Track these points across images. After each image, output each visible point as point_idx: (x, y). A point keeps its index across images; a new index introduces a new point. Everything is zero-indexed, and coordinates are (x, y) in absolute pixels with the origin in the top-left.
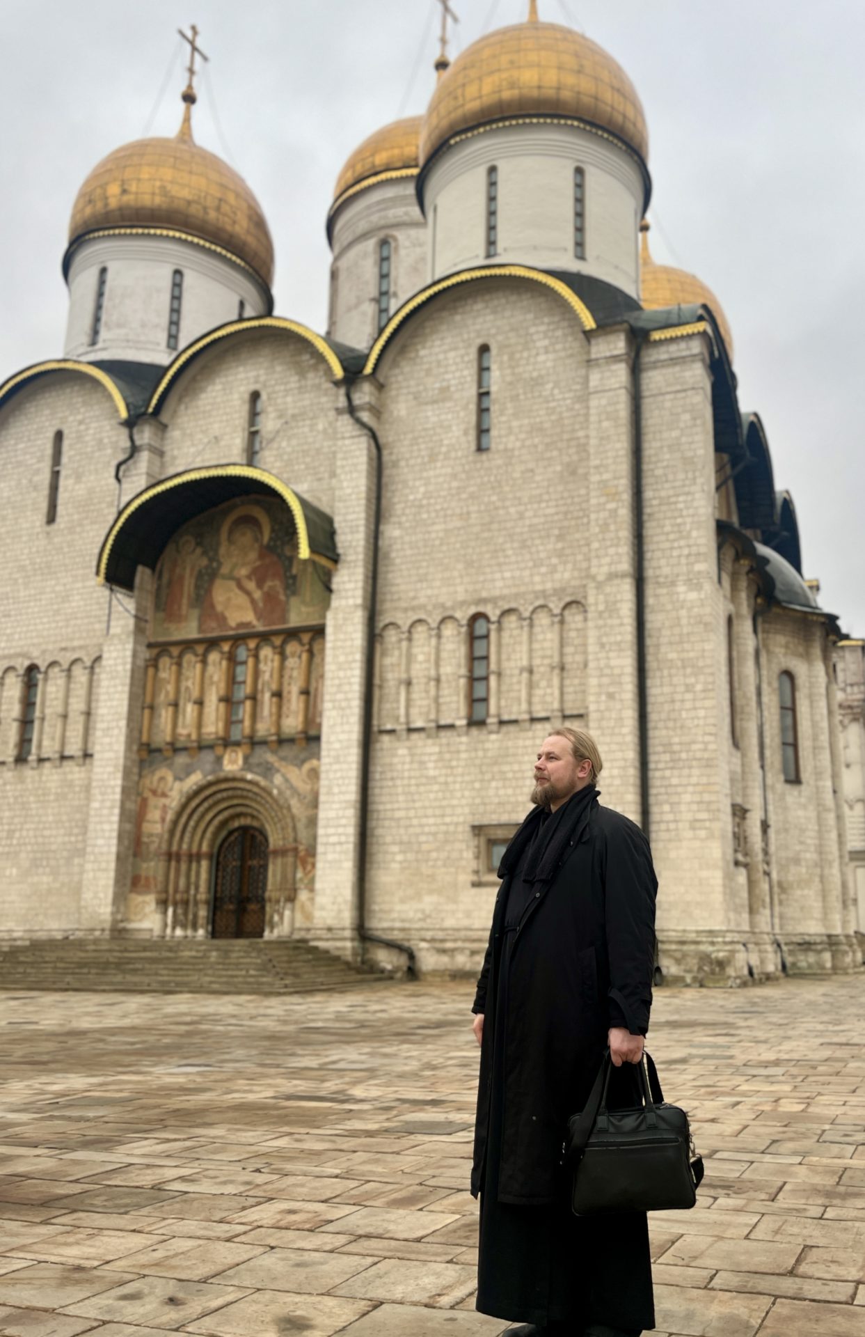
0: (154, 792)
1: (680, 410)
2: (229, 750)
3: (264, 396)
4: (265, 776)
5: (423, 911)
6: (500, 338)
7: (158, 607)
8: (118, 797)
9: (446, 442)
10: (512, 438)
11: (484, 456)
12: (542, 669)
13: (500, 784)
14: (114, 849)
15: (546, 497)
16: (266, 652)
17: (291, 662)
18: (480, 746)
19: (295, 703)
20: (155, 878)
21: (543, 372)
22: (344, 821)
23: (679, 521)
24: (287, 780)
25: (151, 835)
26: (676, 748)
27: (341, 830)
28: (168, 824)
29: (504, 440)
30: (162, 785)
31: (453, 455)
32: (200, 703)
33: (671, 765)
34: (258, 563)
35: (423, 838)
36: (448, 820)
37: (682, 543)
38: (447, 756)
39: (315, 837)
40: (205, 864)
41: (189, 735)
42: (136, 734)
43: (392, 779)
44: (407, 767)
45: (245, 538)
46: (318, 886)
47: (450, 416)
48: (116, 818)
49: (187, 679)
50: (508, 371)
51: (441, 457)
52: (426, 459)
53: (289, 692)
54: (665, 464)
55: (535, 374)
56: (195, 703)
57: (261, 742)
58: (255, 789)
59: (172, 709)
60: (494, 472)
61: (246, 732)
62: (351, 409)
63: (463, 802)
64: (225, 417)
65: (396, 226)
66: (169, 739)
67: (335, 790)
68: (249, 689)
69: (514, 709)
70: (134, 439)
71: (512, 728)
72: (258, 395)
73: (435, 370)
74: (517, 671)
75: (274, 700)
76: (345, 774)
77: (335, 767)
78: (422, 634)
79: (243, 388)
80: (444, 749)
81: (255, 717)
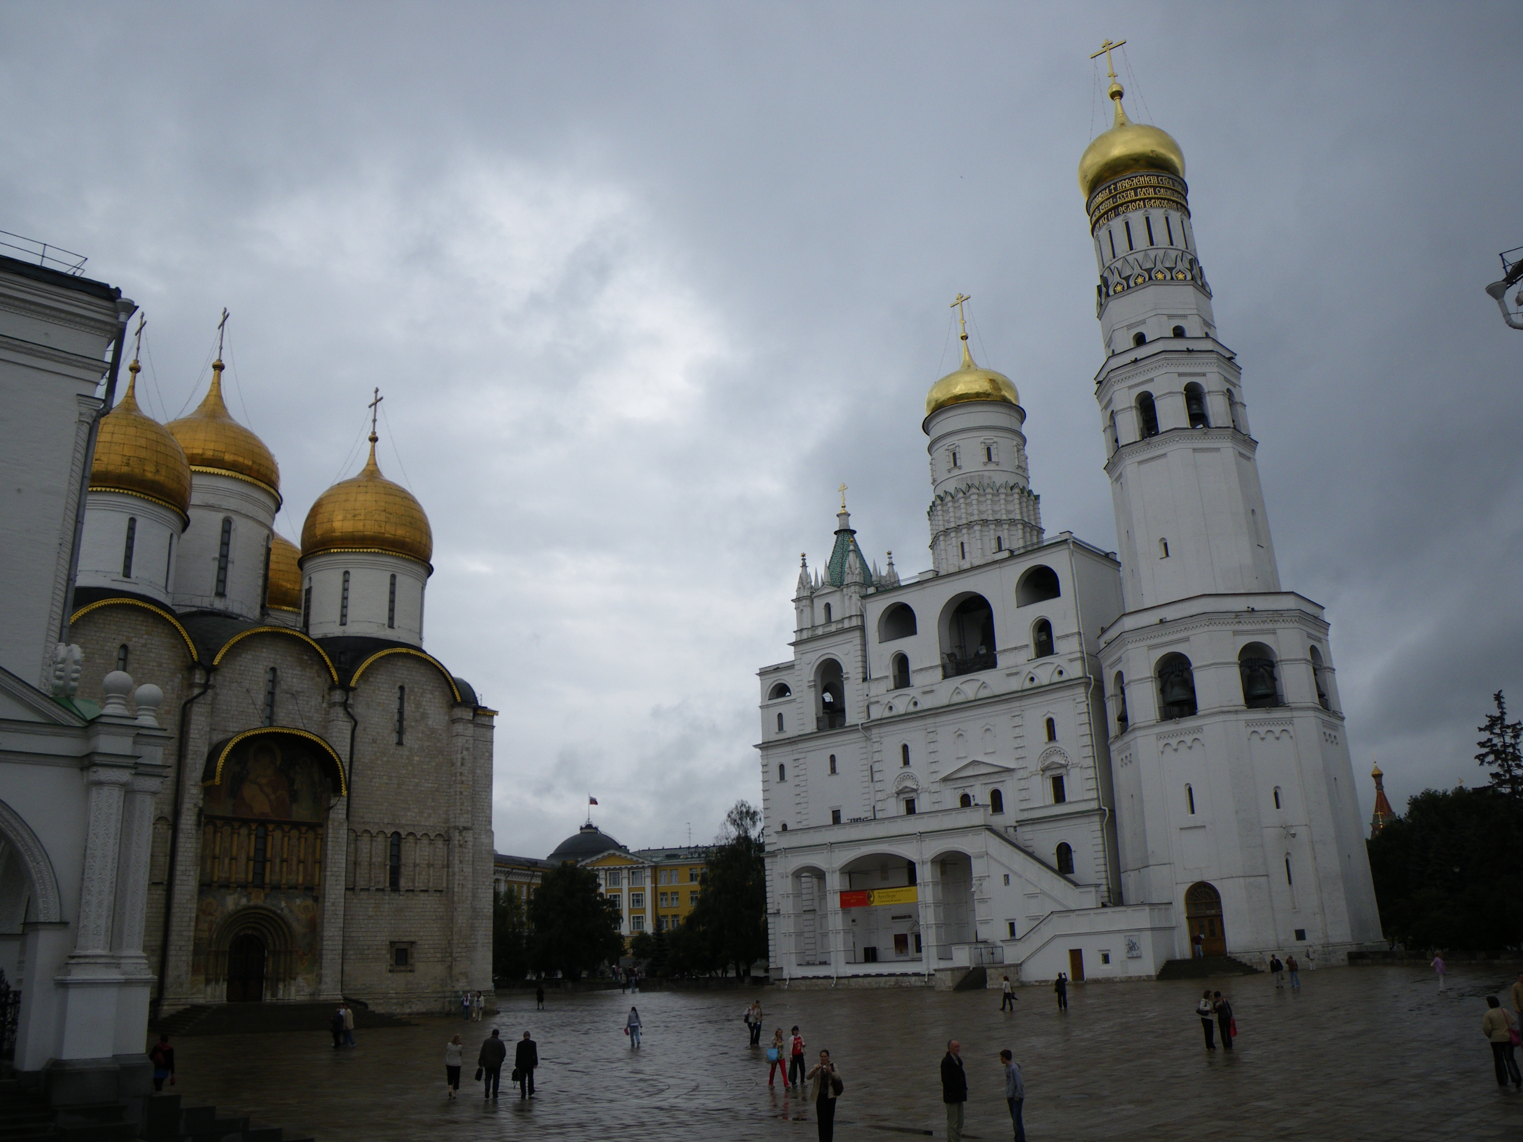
0: (204, 912)
2: (255, 890)
3: (279, 673)
4: (278, 908)
6: (410, 685)
10: (414, 741)
11: (400, 748)
12: (423, 866)
13: (403, 922)
16: (279, 833)
17: (293, 842)
18: (395, 902)
19: (295, 866)
20: (205, 966)
22: (336, 940)
24: (291, 911)
25: (201, 939)
27: (335, 943)
28: (214, 933)
29: (410, 741)
30: (209, 908)
31: (385, 742)
32: (235, 859)
34: (273, 778)
36: (378, 938)
38: (380, 905)
45: (265, 760)
46: (324, 972)
48: (192, 928)
49: (225, 842)
51: (379, 742)
53: (292, 860)
57: (276, 887)
58: (271, 915)
59: (217, 860)
60: (404, 757)
61: (267, 880)
62: (345, 705)
63: (386, 930)
64: (253, 678)
65: (235, 512)
66: (215, 879)
67: (333, 921)
68: (269, 855)
69: (411, 884)
70: (208, 680)
71: (410, 894)
72: (273, 670)
73: (377, 692)
74: (412, 865)
75: (285, 864)
76: (338, 913)
77: (332, 908)
78: (366, 838)
79: (265, 663)
80: (377, 902)
81: (271, 871)
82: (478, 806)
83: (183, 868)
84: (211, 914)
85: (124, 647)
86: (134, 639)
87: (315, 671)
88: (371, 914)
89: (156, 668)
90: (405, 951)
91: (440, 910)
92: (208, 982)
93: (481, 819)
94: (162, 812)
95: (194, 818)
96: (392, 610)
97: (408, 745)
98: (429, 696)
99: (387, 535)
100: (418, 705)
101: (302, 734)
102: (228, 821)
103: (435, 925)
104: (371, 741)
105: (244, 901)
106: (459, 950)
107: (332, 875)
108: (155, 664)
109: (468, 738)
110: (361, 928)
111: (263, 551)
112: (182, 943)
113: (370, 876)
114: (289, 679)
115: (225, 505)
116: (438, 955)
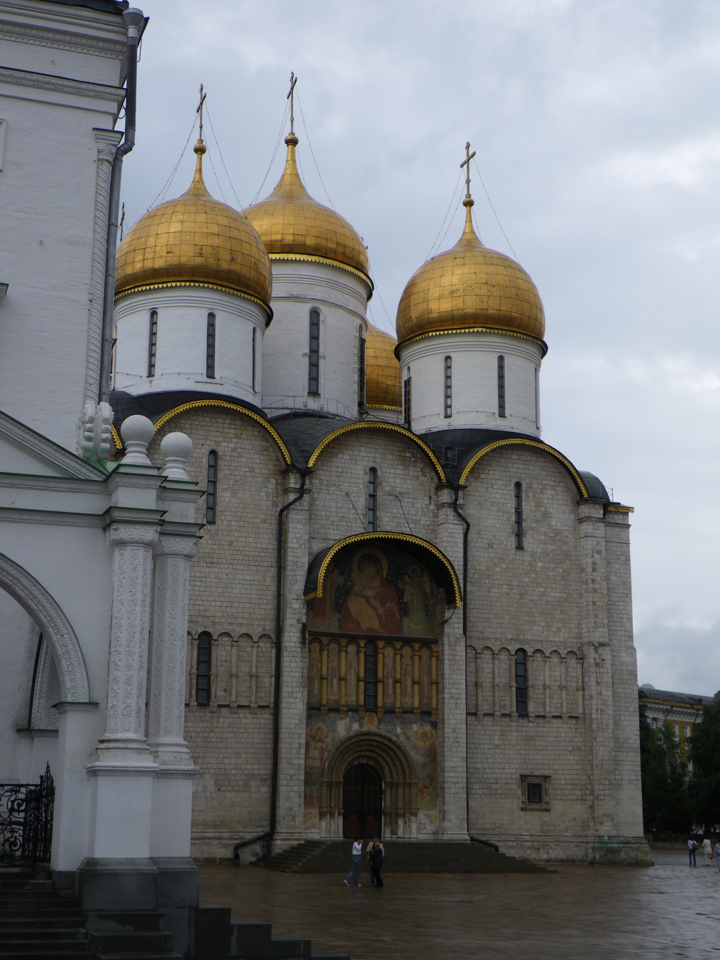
0: (314, 738)
2: (368, 714)
3: (380, 473)
4: (394, 734)
6: (527, 481)
8: (303, 741)
9: (497, 537)
10: (535, 545)
11: (520, 553)
12: (555, 688)
13: (535, 752)
14: (303, 778)
16: (390, 651)
17: (406, 661)
18: (524, 729)
19: (410, 688)
20: (318, 797)
22: (460, 769)
24: (408, 738)
25: (313, 768)
27: (459, 774)
28: (326, 761)
29: (530, 545)
30: (319, 734)
31: (502, 547)
32: (345, 680)
34: (380, 589)
35: (493, 781)
36: (506, 771)
38: (505, 733)
40: (341, 788)
45: (371, 570)
46: (447, 807)
49: (332, 662)
50: (532, 503)
53: (405, 680)
57: (390, 711)
58: (386, 742)
59: (325, 682)
60: (526, 563)
61: (380, 704)
62: (454, 506)
63: (515, 761)
64: (352, 480)
65: (323, 301)
66: (324, 702)
67: (454, 749)
68: (380, 675)
69: (541, 709)
70: (303, 485)
71: (541, 720)
72: (373, 470)
73: (490, 489)
74: (542, 687)
75: (398, 685)
76: (459, 740)
77: (452, 735)
78: (487, 656)
79: (364, 463)
80: (504, 729)
81: (383, 694)
82: (615, 619)
83: (290, 690)
84: (321, 741)
85: (213, 453)
86: (223, 444)
87: (419, 469)
88: (497, 742)
89: (248, 474)
90: (539, 786)
91: (576, 739)
92: (322, 815)
93: (619, 633)
94: (264, 629)
95: (298, 634)
96: (501, 397)
97: (530, 549)
98: (550, 492)
99: (490, 311)
100: (539, 504)
101: (408, 539)
102: (334, 637)
103: (571, 757)
104: (486, 546)
105: (356, 727)
106: (601, 787)
107: (451, 698)
108: (247, 469)
109: (598, 539)
110: (487, 758)
111: (357, 343)
112: (292, 772)
113: (494, 700)
114: (391, 480)
115: (311, 294)
116: (578, 793)
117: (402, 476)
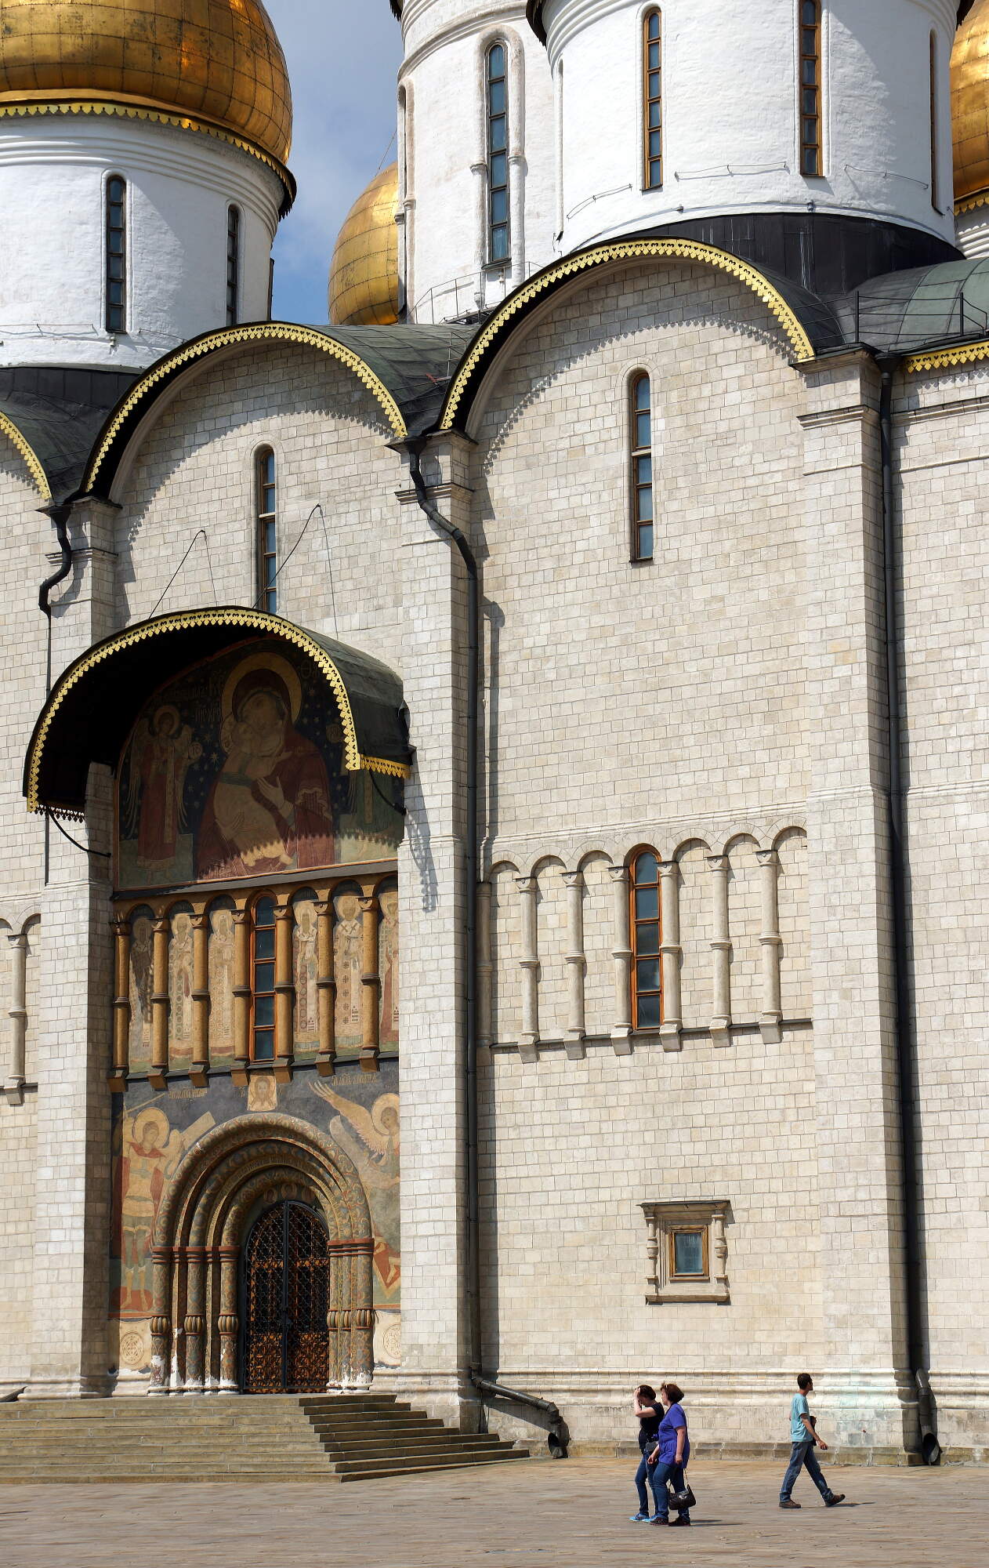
0: (139, 1149)
1: (957, 496)
2: (254, 1078)
3: (279, 458)
4: (314, 1122)
5: (573, 1344)
6: (664, 360)
7: (125, 830)
8: (81, 1160)
9: (581, 545)
10: (688, 540)
11: (644, 571)
13: (684, 1135)
14: (80, 1248)
15: (744, 646)
16: (305, 910)
17: (344, 928)
18: (651, 1071)
19: (355, 997)
20: (148, 1293)
21: (736, 424)
22: (439, 1200)
23: (957, 690)
24: (349, 1128)
25: (137, 1221)
26: (957, 1076)
27: (436, 1214)
28: (164, 1204)
29: (675, 544)
30: (149, 1137)
31: (593, 567)
32: (204, 999)
33: (949, 1104)
34: (285, 756)
35: (567, 1225)
36: (605, 1195)
37: (963, 729)
38: (601, 1088)
39: (397, 1222)
40: (226, 1267)
41: (190, 1051)
42: (103, 1052)
43: (516, 1126)
44: (538, 1105)
45: (262, 711)
46: (405, 1305)
47: (586, 499)
48: (80, 1196)
49: (180, 957)
50: (678, 421)
51: (575, 572)
52: (550, 576)
53: (346, 979)
54: (935, 590)
55: (723, 427)
56: (196, 998)
57: (306, 1065)
59: (160, 1009)
60: (660, 598)
61: (280, 1046)
62: (421, 493)
63: (630, 1166)
64: (217, 495)
66: (161, 1058)
68: (280, 974)
69: (697, 1011)
70: (64, 541)
71: (699, 1042)
72: (270, 452)
73: (558, 416)
74: (705, 945)
75: (323, 994)
76: (435, 1122)
78: (554, 881)
79: (242, 443)
80: (592, 1077)
81: (293, 1021)
92: (155, 1335)
97: (670, 556)
98: (730, 372)
102: (178, 897)
103: (794, 1142)
107: (416, 1010)
110: (551, 1163)
117: (332, 449)
